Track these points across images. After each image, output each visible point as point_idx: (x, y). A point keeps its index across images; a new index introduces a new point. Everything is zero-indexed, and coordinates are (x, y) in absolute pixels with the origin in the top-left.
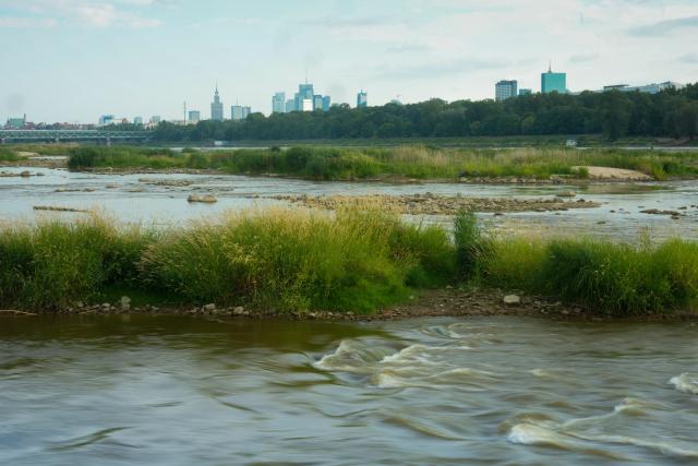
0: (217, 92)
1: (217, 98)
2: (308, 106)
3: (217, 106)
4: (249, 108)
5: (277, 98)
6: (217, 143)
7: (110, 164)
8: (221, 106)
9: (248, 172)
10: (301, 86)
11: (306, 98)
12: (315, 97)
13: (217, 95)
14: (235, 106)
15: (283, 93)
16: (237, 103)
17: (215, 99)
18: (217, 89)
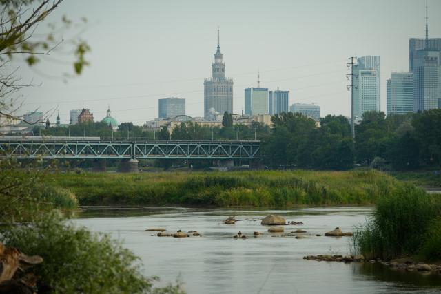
0: (218, 55)
1: (218, 69)
3: (217, 88)
4: (285, 96)
5: (360, 71)
8: (228, 88)
10: (412, 42)
13: (219, 61)
14: (254, 89)
15: (375, 57)
16: (259, 82)
17: (214, 71)
18: (218, 47)
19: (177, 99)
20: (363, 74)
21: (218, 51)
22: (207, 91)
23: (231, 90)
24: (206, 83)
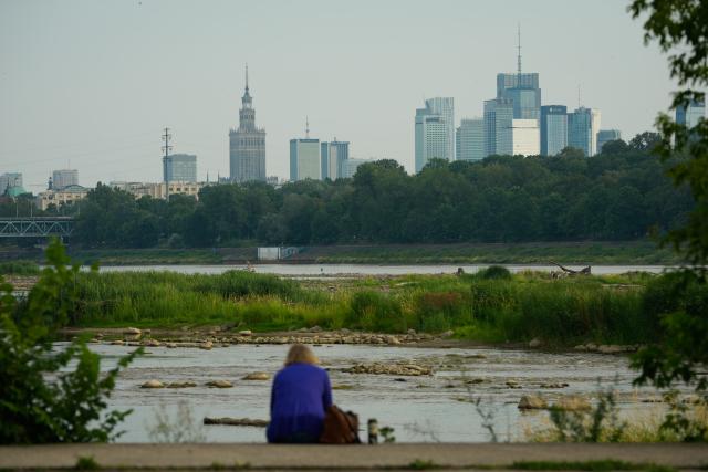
0: (247, 99)
1: (247, 116)
2: (525, 141)
3: (246, 140)
4: (343, 148)
5: (429, 116)
6: (264, 252)
7: (129, 320)
8: (259, 140)
9: (534, 342)
10: (501, 79)
11: (518, 116)
12: (545, 110)
13: (248, 106)
14: (301, 140)
15: (447, 100)
16: (307, 131)
17: (242, 118)
18: (247, 89)
19: (186, 156)
20: (428, 120)
21: (247, 93)
22: (233, 144)
23: (263, 142)
24: (232, 134)
